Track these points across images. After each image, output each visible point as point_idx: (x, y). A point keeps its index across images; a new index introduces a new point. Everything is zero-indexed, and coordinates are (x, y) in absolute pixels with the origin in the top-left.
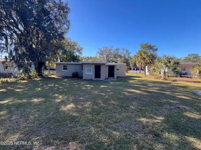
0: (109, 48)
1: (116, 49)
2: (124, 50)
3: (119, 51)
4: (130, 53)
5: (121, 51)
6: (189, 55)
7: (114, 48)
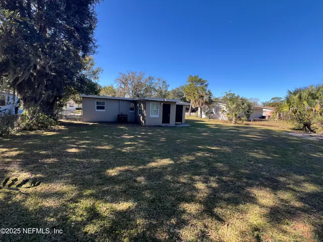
0: (138, 75)
1: (149, 78)
2: (159, 80)
3: (153, 81)
4: (168, 86)
5: (156, 81)
6: (273, 99)
7: (146, 77)
